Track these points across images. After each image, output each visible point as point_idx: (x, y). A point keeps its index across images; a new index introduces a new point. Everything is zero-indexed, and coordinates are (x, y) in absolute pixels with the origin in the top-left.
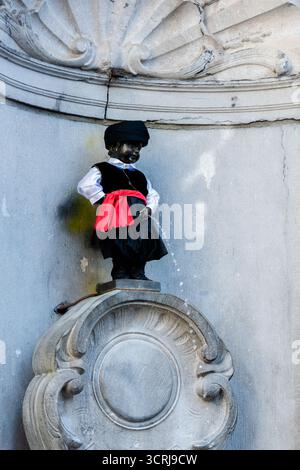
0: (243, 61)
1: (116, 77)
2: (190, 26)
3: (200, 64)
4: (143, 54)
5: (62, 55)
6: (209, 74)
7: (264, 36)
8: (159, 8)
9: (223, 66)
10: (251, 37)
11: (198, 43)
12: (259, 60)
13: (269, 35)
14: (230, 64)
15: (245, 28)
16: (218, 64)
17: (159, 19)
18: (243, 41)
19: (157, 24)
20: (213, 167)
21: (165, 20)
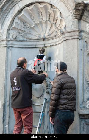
1: (44, 39)
5: (37, 38)
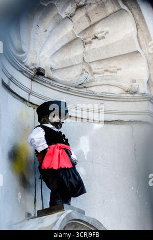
0: (105, 82)
1: (39, 74)
2: (76, 54)
3: (82, 79)
4: (53, 64)
6: (85, 87)
7: (118, 70)
8: (62, 38)
9: (94, 84)
10: (110, 69)
11: (79, 66)
12: (116, 83)
13: (120, 70)
14: (98, 83)
15: (106, 63)
16: (91, 81)
17: (60, 45)
18: (105, 71)
19: (59, 48)
20: (88, 147)
21: (64, 47)
